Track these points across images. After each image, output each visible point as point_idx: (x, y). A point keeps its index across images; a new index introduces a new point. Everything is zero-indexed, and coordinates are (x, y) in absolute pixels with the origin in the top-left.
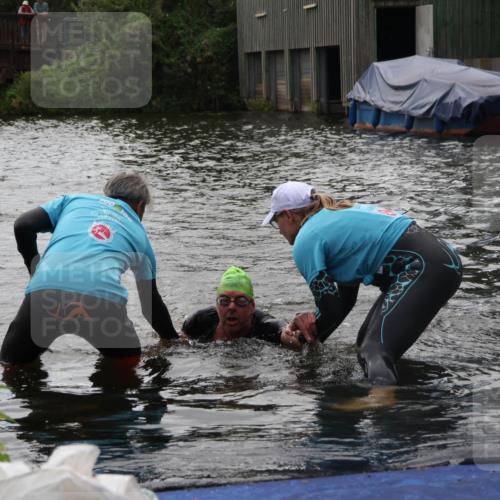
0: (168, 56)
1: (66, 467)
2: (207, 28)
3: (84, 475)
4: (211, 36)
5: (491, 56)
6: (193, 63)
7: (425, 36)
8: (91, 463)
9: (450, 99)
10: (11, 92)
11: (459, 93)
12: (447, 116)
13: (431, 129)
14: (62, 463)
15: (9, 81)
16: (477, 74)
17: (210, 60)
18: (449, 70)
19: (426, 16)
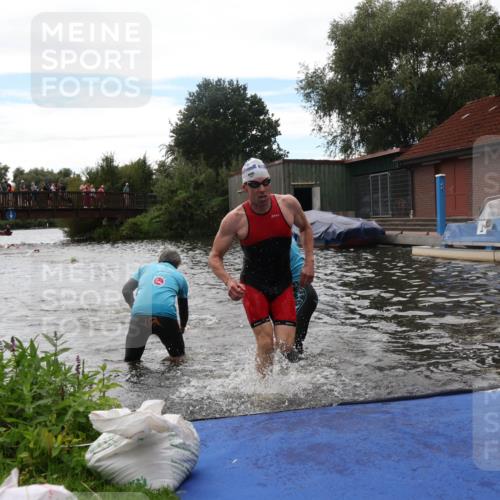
0: (196, 210)
1: (148, 411)
2: (214, 197)
3: (157, 415)
4: (216, 201)
5: (347, 210)
6: (208, 213)
7: (317, 201)
8: (160, 409)
9: (330, 230)
10: (123, 228)
11: (334, 227)
12: (329, 238)
13: (322, 244)
14: (147, 408)
15: (122, 223)
16: (341, 219)
17: (216, 212)
18: (328, 217)
19: (317, 193)
